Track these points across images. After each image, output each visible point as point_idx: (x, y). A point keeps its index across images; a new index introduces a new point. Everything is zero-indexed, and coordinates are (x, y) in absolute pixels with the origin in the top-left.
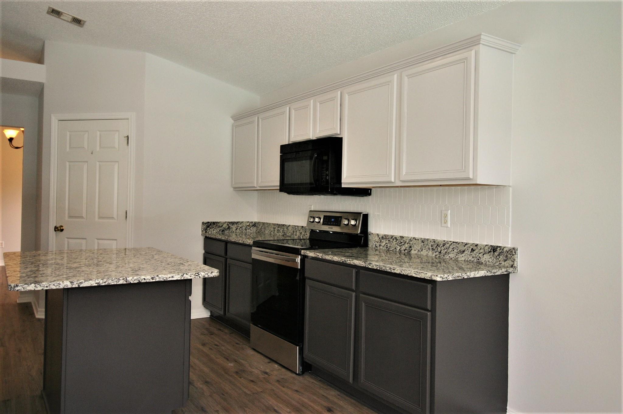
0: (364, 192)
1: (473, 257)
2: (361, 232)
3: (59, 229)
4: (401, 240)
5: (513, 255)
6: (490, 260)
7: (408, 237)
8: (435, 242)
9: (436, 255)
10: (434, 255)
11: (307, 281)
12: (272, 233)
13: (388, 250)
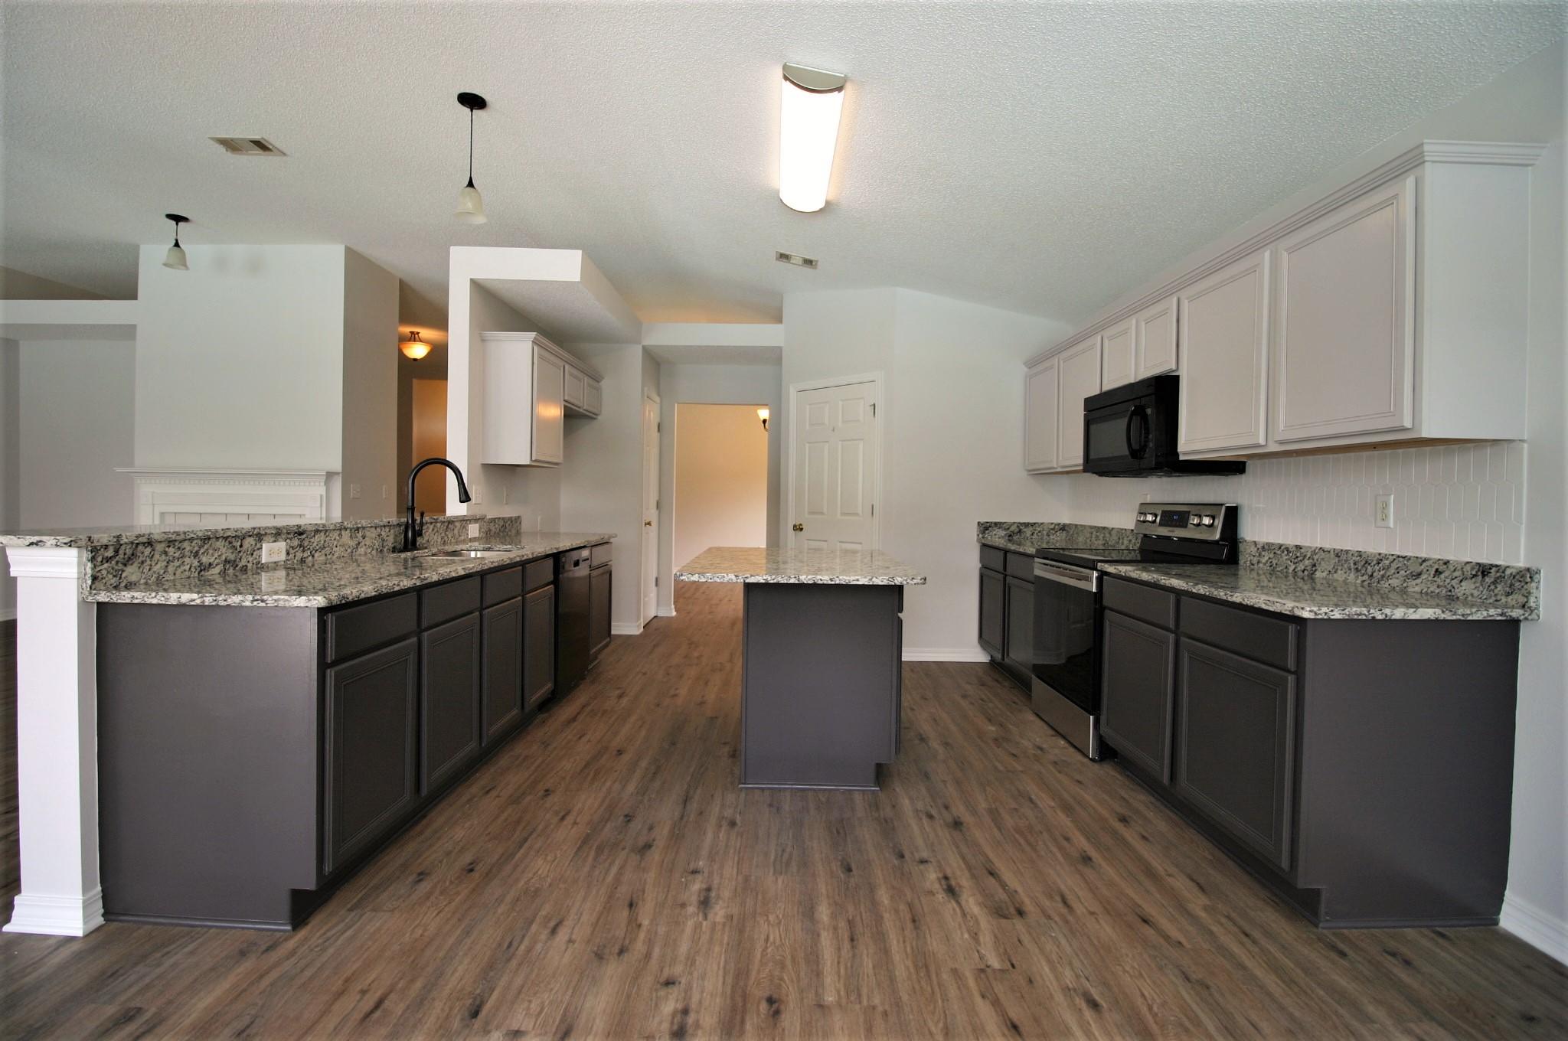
0: (1232, 468)
1: (1438, 587)
2: (1222, 538)
3: (798, 528)
4: (1296, 553)
5: (1527, 583)
6: (1476, 593)
7: (1310, 547)
8: (1360, 556)
9: (1364, 581)
10: (1359, 581)
11: (1107, 613)
12: (1088, 541)
13: (1273, 570)
